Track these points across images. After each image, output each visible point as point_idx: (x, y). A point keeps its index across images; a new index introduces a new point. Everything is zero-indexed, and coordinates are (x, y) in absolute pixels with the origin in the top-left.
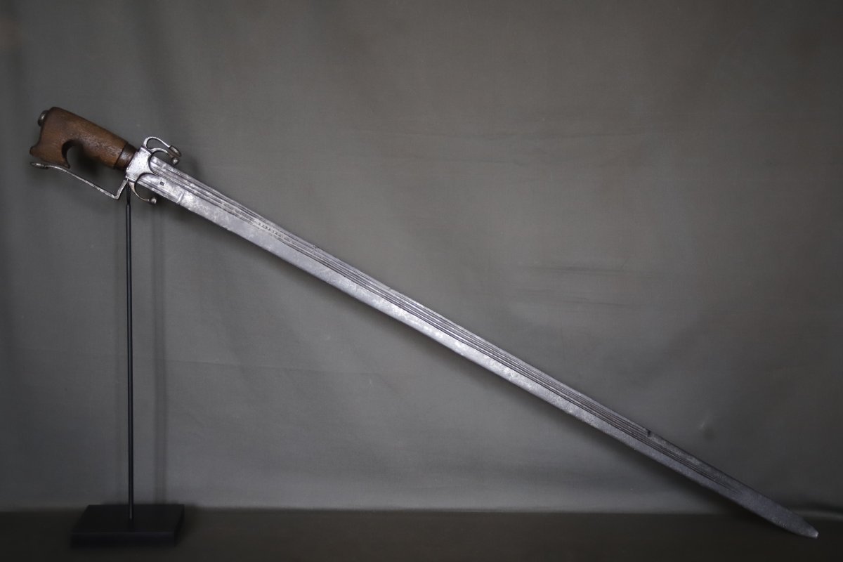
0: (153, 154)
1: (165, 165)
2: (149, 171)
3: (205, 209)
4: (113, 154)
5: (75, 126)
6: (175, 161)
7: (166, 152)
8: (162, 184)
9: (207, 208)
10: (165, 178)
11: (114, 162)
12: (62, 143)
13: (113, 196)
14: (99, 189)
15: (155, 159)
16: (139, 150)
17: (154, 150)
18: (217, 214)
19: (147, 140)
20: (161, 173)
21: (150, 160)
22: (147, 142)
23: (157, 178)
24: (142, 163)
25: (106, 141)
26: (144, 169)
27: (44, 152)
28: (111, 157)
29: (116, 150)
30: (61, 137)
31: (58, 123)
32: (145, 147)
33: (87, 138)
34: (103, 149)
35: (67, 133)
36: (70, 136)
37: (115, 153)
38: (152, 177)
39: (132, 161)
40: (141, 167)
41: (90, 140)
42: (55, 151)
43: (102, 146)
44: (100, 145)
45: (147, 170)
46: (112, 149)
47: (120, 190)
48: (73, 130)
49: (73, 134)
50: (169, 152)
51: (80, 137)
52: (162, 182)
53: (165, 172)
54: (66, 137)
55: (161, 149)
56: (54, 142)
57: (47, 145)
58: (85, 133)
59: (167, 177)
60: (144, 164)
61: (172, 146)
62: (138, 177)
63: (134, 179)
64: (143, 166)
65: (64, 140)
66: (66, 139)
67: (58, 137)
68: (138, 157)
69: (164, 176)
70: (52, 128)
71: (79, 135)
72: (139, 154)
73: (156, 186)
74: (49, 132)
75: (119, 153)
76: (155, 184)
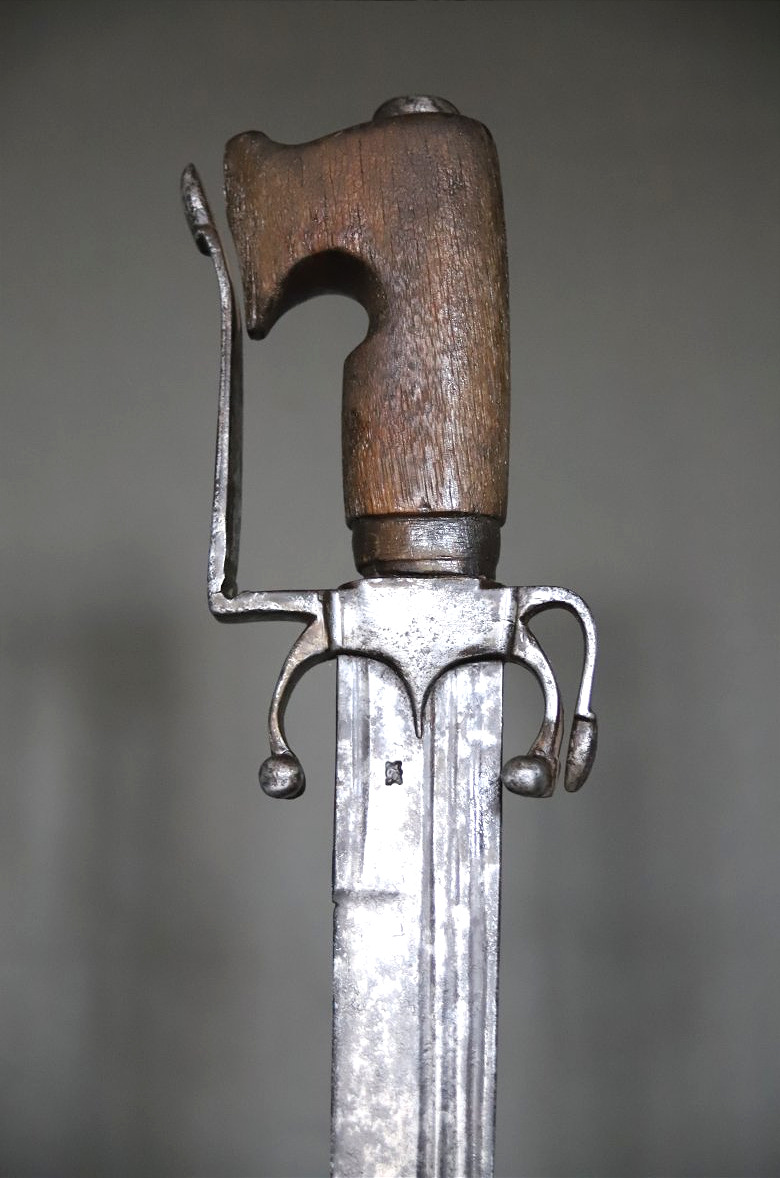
0: (507, 657)
1: (489, 738)
2: (420, 681)
3: (375, 1039)
4: (408, 484)
5: (447, 251)
6: (527, 775)
8: (395, 773)
9: (387, 1048)
10: (430, 772)
12: (341, 242)
13: (217, 583)
15: (489, 683)
16: (490, 584)
17: (532, 654)
18: (379, 1112)
19: (559, 595)
20: (443, 743)
21: (475, 657)
22: (548, 599)
23: (410, 736)
24: (436, 628)
25: (450, 420)
26: (416, 655)
27: (264, 193)
28: (390, 479)
29: (437, 482)
30: (362, 222)
31: (417, 174)
32: (523, 606)
33: (419, 331)
34: (411, 424)
35: (397, 234)
36: (390, 258)
37: (419, 488)
38: (401, 712)
39: (420, 581)
40: (413, 637)
41: (418, 350)
42: (290, 234)
43: (423, 414)
44: (422, 405)
45: (421, 669)
46: (429, 464)
47: (265, 600)
48: (422, 251)
49: (405, 264)
50: (557, 725)
51: (407, 300)
52: (403, 768)
53: (459, 758)
54: (376, 245)
55: (554, 683)
56: (330, 206)
57: (299, 186)
58: (441, 311)
59: (438, 778)
60: (434, 639)
61: (593, 722)
62: (364, 643)
63: (346, 633)
64: (427, 642)
65: (356, 242)
66: (366, 248)
67: (361, 208)
68: (458, 598)
69: (436, 763)
70: (386, 161)
71: (414, 295)
72: (478, 598)
73: (371, 753)
74: (361, 161)
75: (433, 504)
76: (374, 741)
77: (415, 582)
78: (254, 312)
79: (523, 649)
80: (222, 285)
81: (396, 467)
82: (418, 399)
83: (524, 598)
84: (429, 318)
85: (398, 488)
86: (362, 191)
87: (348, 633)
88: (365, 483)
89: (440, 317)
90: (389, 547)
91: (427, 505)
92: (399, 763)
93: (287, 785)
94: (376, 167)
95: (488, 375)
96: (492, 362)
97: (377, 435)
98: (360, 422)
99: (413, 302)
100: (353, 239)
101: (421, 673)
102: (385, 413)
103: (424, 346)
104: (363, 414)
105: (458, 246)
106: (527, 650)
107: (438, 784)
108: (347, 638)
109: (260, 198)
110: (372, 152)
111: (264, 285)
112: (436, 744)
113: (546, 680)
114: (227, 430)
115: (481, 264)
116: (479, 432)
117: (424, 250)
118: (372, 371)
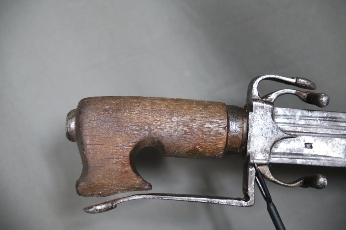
0: (274, 105)
1: (299, 113)
2: (281, 134)
4: (217, 134)
5: (134, 115)
7: (293, 91)
8: (309, 146)
10: (309, 133)
11: (222, 145)
12: (128, 153)
13: (244, 203)
14: (217, 201)
15: (281, 111)
16: (251, 109)
17: (273, 96)
19: (256, 86)
20: (299, 129)
21: (273, 116)
22: (257, 89)
23: (297, 140)
24: (265, 128)
25: (196, 118)
26: (273, 135)
27: (103, 181)
28: (215, 140)
29: (217, 124)
30: (121, 145)
31: (104, 124)
32: (258, 98)
33: (163, 127)
34: (197, 132)
35: (127, 133)
36: (136, 136)
37: (219, 130)
38: (289, 142)
39: (249, 132)
40: (267, 136)
41: (170, 127)
42: (121, 172)
43: (193, 127)
44: (189, 128)
45: (278, 134)
46: (211, 126)
47: (251, 186)
48: (134, 124)
49: (138, 130)
50: (297, 90)
51: (152, 131)
52: (307, 142)
53: (305, 124)
54: (130, 141)
55: (283, 90)
56: (113, 156)
57: (103, 168)
58: (157, 119)
59: (311, 131)
60: (269, 129)
61: (297, 78)
62: (268, 153)
63: (264, 159)
64: (270, 131)
65: (128, 148)
66: (131, 144)
67: (116, 145)
68: (256, 119)
69: (306, 131)
70: (98, 135)
71: (150, 128)
72: (256, 113)
73: (302, 153)
74: (97, 145)
75: (224, 126)
76: (298, 152)
77: (250, 134)
78: (146, 187)
79: (272, 99)
80: (136, 198)
81: (211, 138)
82: (188, 129)
83: (256, 98)
84: (159, 123)
85: (219, 137)
86: (109, 145)
87: (264, 158)
88: (214, 149)
89: (158, 119)
90: (237, 142)
91: (225, 127)
92: (306, 144)
93: (326, 179)
94: (100, 139)
95: (178, 104)
96: (173, 103)
97: (198, 144)
98: (192, 150)
99: (152, 128)
100: (127, 149)
101: (279, 134)
102: (191, 141)
103: (169, 125)
104: (190, 148)
105: (132, 112)
106: (272, 98)
107: (313, 131)
108: (266, 159)
109: (105, 183)
110: (94, 140)
111: (137, 183)
112: (300, 131)
113: (282, 92)
114: (190, 198)
115: (137, 104)
116: (199, 108)
117: (134, 123)
118: (176, 145)
